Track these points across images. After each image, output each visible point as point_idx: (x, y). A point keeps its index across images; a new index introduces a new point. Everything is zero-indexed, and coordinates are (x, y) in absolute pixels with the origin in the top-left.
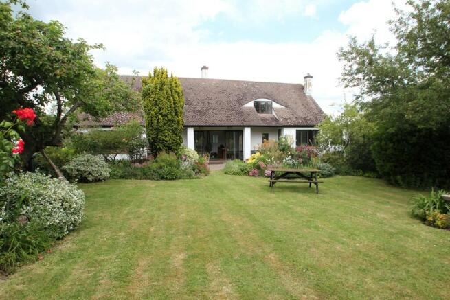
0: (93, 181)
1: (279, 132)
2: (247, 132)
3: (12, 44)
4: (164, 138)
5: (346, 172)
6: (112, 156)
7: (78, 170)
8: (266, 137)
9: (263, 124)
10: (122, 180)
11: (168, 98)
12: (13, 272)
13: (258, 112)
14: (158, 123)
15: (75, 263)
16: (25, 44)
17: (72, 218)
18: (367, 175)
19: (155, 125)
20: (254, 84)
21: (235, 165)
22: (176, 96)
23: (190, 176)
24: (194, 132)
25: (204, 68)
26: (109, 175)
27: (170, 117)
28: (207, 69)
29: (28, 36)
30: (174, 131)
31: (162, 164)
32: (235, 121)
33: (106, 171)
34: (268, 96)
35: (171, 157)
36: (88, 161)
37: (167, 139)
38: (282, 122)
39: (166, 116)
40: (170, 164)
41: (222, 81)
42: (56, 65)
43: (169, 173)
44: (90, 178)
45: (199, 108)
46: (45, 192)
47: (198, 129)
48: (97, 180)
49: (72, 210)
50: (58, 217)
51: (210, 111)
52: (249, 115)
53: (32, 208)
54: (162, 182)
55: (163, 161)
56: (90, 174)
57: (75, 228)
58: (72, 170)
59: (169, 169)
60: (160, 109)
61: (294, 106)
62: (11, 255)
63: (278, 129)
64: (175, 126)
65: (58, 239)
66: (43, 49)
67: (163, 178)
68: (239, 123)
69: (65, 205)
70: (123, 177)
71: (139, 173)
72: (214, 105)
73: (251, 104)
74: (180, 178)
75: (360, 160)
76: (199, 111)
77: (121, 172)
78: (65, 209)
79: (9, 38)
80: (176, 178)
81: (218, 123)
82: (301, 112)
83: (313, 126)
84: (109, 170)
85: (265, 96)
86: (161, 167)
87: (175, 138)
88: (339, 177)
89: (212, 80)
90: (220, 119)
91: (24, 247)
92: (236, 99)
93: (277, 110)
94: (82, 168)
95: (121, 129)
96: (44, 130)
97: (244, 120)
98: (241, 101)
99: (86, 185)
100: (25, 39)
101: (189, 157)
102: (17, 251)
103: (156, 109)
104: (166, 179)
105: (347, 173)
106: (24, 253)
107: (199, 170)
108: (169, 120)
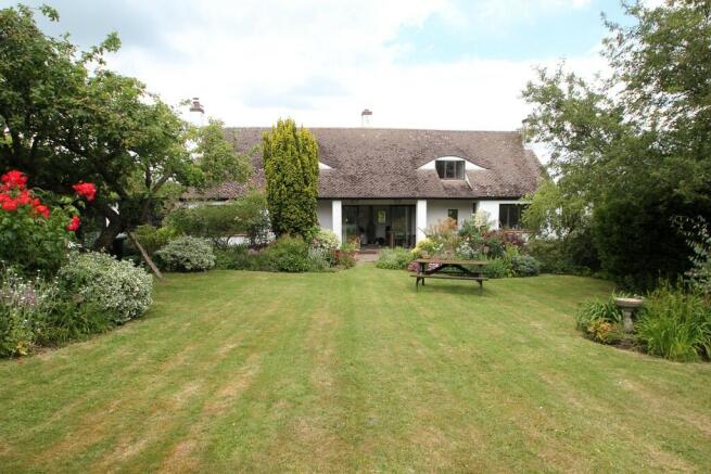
0: (192, 270)
1: (474, 207)
2: (422, 207)
3: (80, 112)
4: (288, 215)
5: (563, 270)
6: (224, 239)
7: (173, 256)
8: (454, 215)
9: (447, 196)
10: (230, 271)
11: (294, 161)
12: (64, 347)
13: (441, 176)
14: (280, 195)
15: (124, 344)
16: (93, 112)
17: (137, 303)
18: (596, 274)
19: (276, 198)
20: (440, 134)
21: (392, 254)
22: (306, 158)
23: (321, 268)
24: (343, 207)
25: (367, 113)
26: (213, 264)
27: (296, 187)
28: (370, 113)
29: (97, 103)
30: (303, 205)
31: (283, 251)
32: (404, 192)
33: (209, 259)
34: (460, 152)
35: (297, 242)
36: (187, 244)
37: (293, 217)
38: (477, 192)
39: (291, 185)
40: (294, 251)
41: (392, 132)
42: (125, 134)
43: (291, 263)
44: (188, 267)
45: (352, 173)
46: (104, 272)
47: (349, 203)
48: (197, 270)
49: (135, 294)
50: (117, 300)
51: (368, 176)
52: (426, 182)
53: (92, 289)
54: (281, 275)
55: (284, 247)
56: (188, 261)
57: (138, 315)
58: (166, 255)
59: (291, 258)
60: (284, 176)
61: (500, 166)
62: (64, 331)
63: (471, 203)
64: (305, 199)
65: (119, 324)
66: (111, 116)
67: (282, 270)
68: (409, 194)
69: (127, 288)
70: (232, 267)
71: (254, 262)
72: (375, 168)
73: (431, 166)
74: (306, 271)
75: (587, 251)
76: (352, 177)
77: (230, 260)
78: (126, 293)
79: (78, 107)
80: (300, 271)
81: (377, 194)
82: (511, 176)
83: (516, 198)
84: (214, 257)
85: (455, 153)
86: (281, 255)
87: (304, 215)
88: (548, 276)
89: (377, 130)
90: (382, 187)
91: (78, 326)
92: (409, 157)
93: (472, 174)
94: (179, 254)
95: (238, 203)
96: (129, 206)
97: (417, 189)
98: (416, 161)
99: (182, 274)
100: (93, 107)
101: (326, 242)
102: (71, 328)
103: (278, 177)
104: (287, 271)
105: (565, 272)
106: (77, 331)
107: (336, 260)
108: (295, 191)
